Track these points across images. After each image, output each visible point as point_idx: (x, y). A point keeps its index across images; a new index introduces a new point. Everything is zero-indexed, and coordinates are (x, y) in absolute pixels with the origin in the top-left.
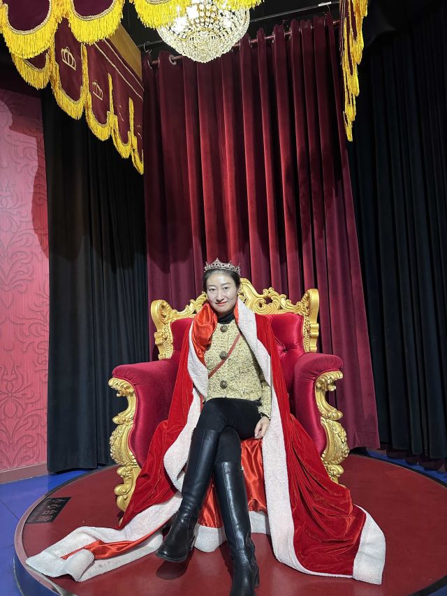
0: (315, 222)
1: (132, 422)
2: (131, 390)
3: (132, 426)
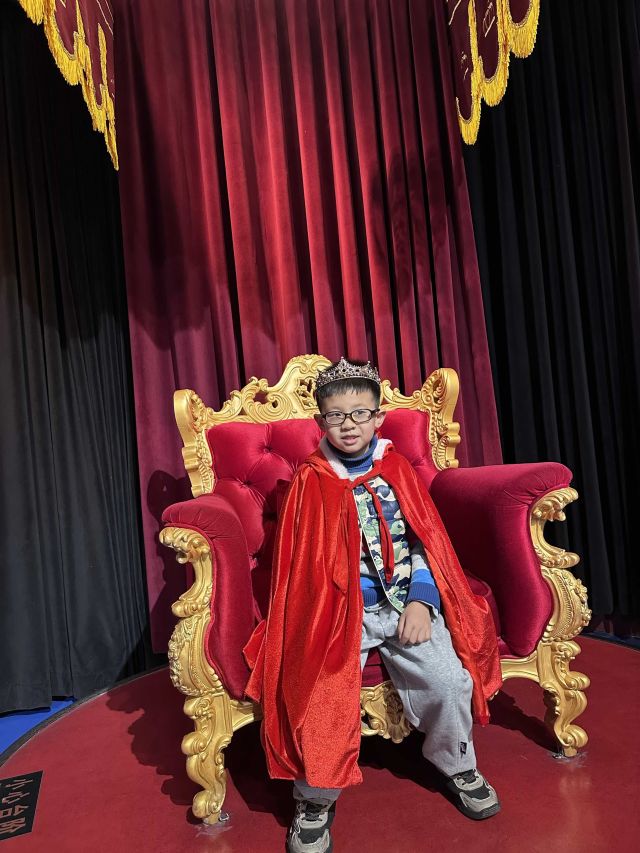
1: (208, 610)
2: (205, 549)
3: (209, 618)
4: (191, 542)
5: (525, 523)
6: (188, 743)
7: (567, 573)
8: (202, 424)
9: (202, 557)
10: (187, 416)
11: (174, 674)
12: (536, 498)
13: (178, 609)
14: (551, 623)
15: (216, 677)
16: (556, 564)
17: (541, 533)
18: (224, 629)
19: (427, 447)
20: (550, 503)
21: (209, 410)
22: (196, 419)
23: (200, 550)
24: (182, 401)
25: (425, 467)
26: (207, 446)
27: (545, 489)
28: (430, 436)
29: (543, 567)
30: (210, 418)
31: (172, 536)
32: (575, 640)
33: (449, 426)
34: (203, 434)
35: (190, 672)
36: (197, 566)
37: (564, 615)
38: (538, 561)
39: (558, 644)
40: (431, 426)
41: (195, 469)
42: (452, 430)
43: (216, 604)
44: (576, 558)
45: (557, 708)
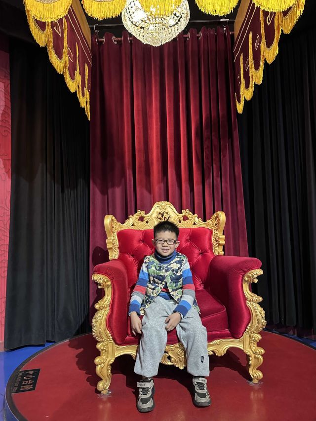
0: (214, 165)
1: (109, 308)
2: (109, 283)
3: (109, 311)
4: (104, 280)
5: (240, 282)
6: (97, 360)
7: (257, 305)
8: (115, 229)
9: (108, 286)
10: (109, 226)
11: (93, 332)
12: (245, 272)
13: (97, 306)
14: (249, 325)
15: (110, 335)
16: (253, 301)
17: (248, 287)
18: (114, 316)
19: (211, 245)
20: (251, 275)
21: (119, 223)
22: (113, 227)
23: (107, 284)
24: (108, 220)
25: (209, 254)
26: (117, 239)
27: (249, 269)
28: (213, 240)
29: (247, 302)
30: (119, 227)
31: (97, 277)
32: (260, 333)
33: (220, 237)
34: (116, 234)
35: (100, 332)
36: (106, 290)
37: (255, 322)
38: (245, 299)
39: (252, 334)
40: (213, 236)
41: (111, 248)
42: (221, 239)
43: (112, 306)
44: (261, 299)
45: (250, 362)
